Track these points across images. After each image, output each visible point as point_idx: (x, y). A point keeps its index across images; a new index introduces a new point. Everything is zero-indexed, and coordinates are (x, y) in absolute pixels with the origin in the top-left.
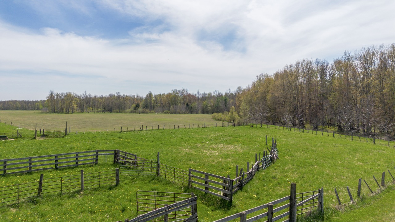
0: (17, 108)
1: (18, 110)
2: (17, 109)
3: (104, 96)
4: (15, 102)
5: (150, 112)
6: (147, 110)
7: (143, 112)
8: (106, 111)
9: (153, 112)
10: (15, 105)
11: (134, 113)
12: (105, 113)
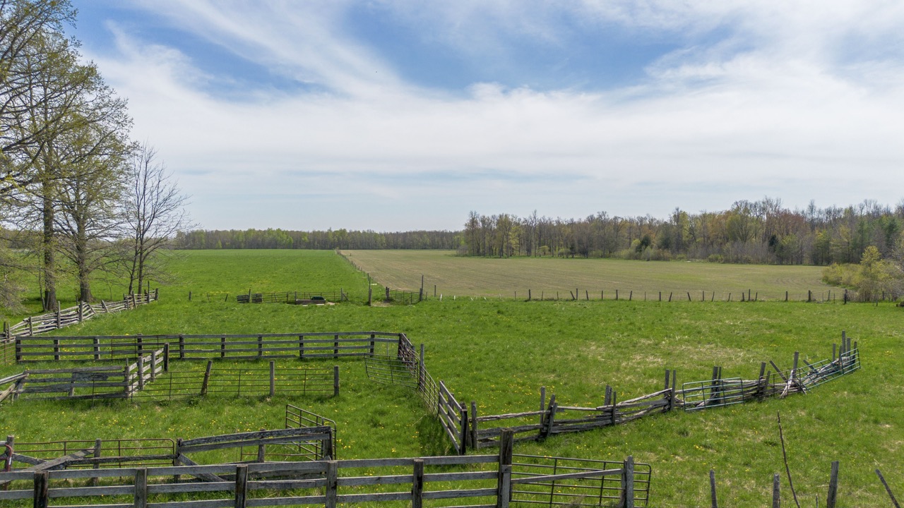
0: (425, 245)
1: (425, 249)
2: (424, 247)
3: (576, 220)
4: (421, 234)
5: (675, 258)
6: (667, 253)
7: (658, 258)
8: (575, 253)
9: (681, 259)
10: (421, 240)
11: (636, 258)
12: (573, 257)
